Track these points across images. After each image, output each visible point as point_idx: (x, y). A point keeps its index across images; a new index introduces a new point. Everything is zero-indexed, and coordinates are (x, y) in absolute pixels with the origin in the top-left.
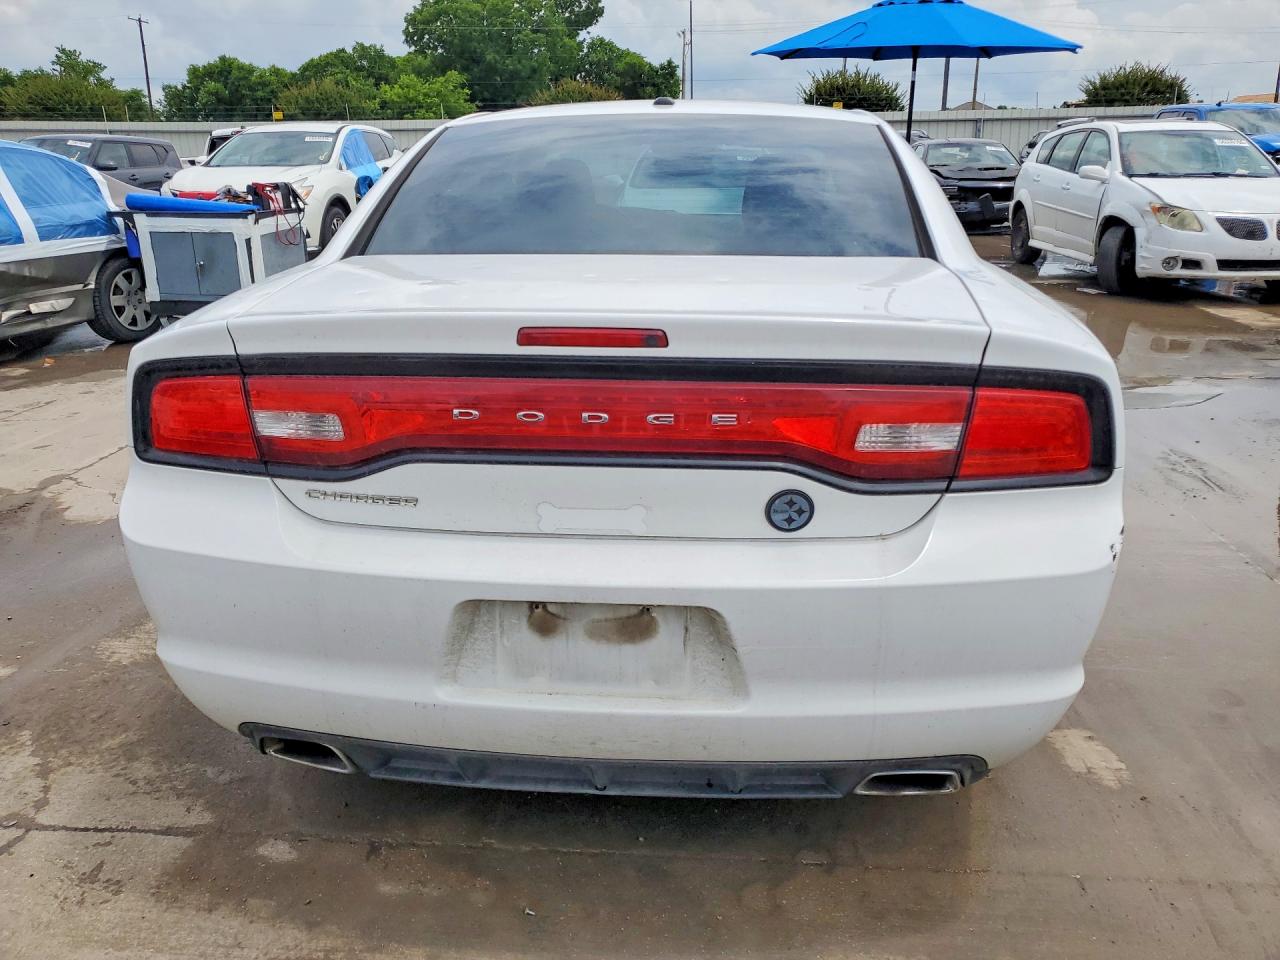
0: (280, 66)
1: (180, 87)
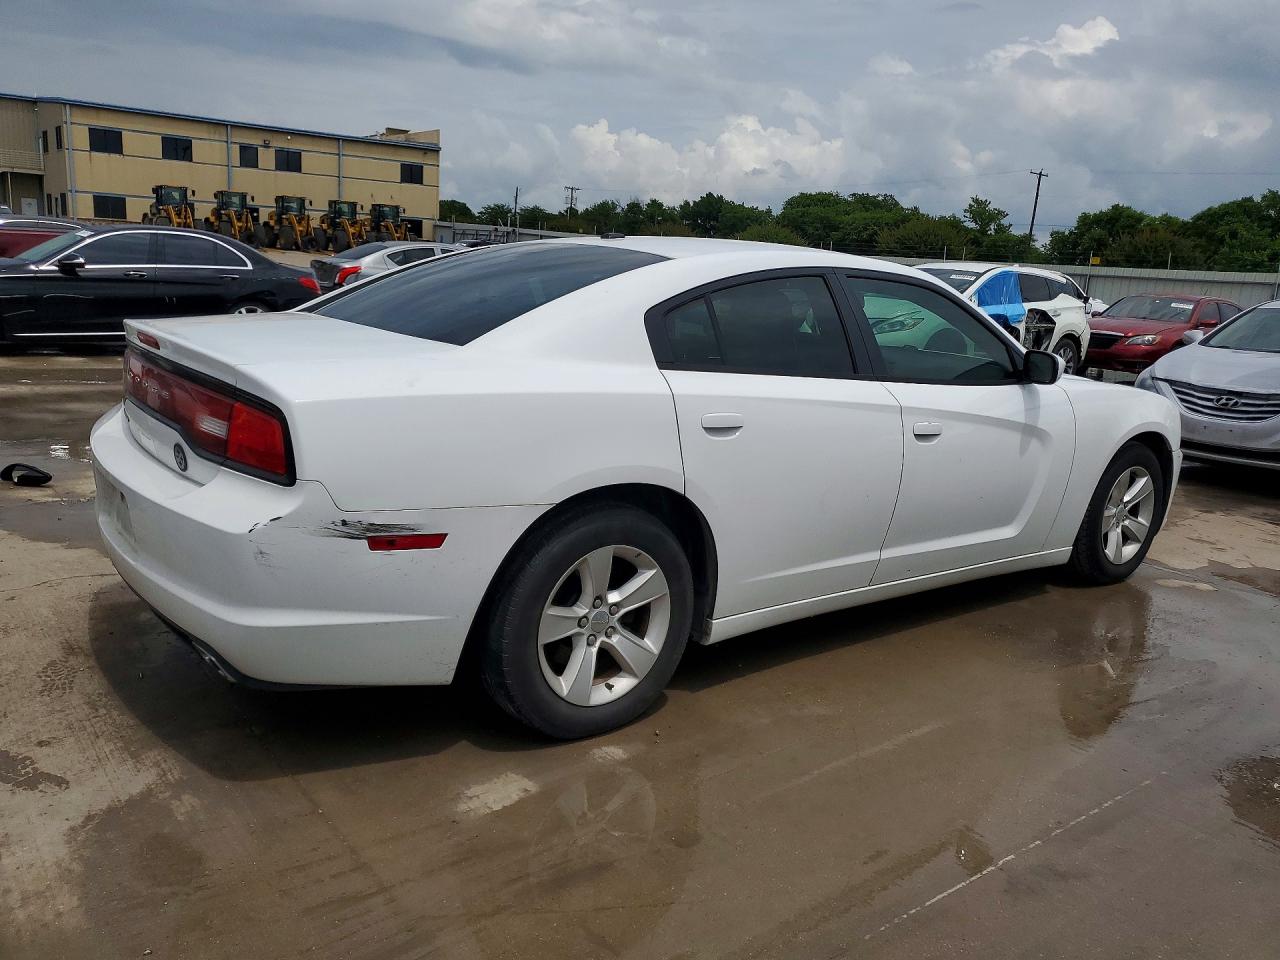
0: (1172, 214)
1: (1067, 233)
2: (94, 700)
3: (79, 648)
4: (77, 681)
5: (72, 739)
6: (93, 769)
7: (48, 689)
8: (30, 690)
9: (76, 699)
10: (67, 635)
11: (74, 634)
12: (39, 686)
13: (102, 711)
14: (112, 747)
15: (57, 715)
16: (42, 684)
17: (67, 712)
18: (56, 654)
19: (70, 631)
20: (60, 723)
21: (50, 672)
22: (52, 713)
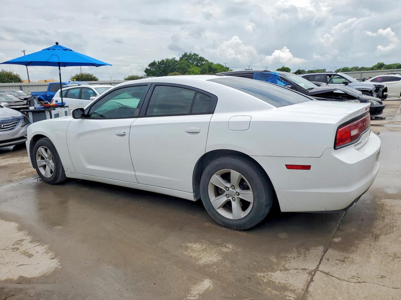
2: (382, 219)
3: (373, 236)
4: (382, 226)
5: (395, 212)
6: (394, 206)
7: (392, 227)
8: (399, 229)
9: (387, 221)
10: (373, 244)
11: (369, 243)
12: (395, 229)
13: (382, 215)
14: (386, 208)
15: (395, 219)
16: (393, 229)
17: (391, 218)
18: (382, 237)
19: (370, 245)
20: (395, 217)
21: (389, 232)
22: (396, 220)
